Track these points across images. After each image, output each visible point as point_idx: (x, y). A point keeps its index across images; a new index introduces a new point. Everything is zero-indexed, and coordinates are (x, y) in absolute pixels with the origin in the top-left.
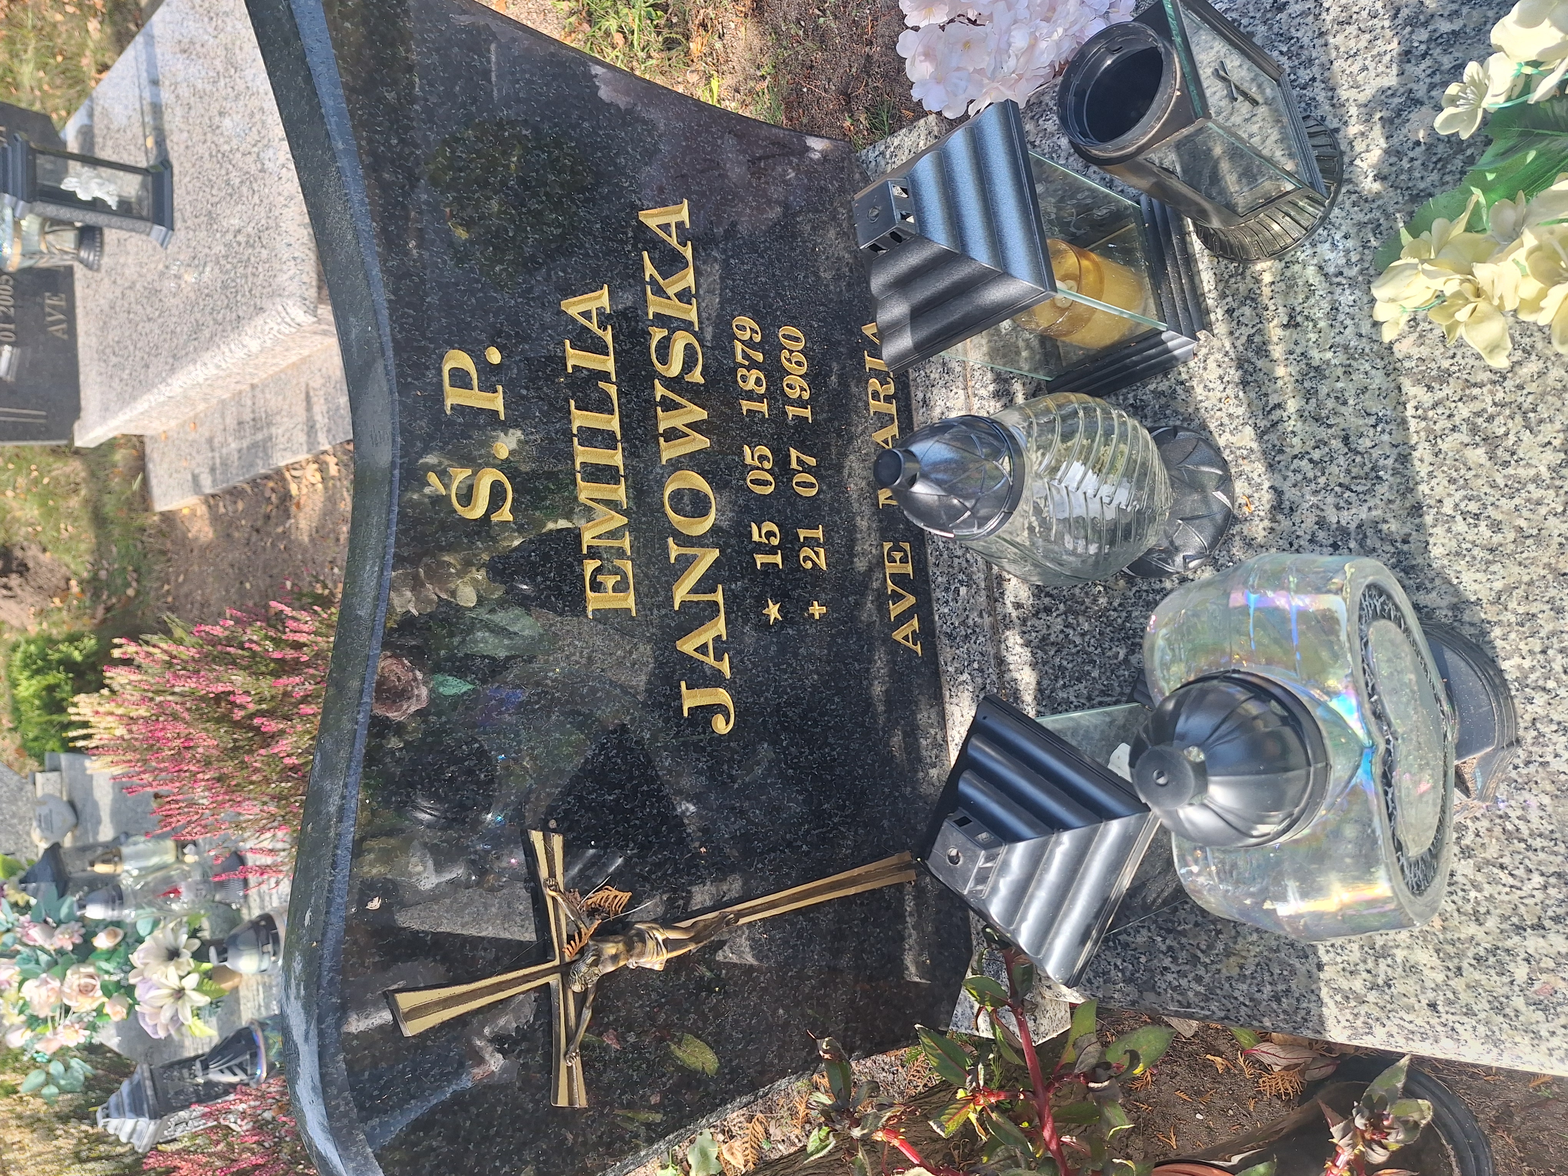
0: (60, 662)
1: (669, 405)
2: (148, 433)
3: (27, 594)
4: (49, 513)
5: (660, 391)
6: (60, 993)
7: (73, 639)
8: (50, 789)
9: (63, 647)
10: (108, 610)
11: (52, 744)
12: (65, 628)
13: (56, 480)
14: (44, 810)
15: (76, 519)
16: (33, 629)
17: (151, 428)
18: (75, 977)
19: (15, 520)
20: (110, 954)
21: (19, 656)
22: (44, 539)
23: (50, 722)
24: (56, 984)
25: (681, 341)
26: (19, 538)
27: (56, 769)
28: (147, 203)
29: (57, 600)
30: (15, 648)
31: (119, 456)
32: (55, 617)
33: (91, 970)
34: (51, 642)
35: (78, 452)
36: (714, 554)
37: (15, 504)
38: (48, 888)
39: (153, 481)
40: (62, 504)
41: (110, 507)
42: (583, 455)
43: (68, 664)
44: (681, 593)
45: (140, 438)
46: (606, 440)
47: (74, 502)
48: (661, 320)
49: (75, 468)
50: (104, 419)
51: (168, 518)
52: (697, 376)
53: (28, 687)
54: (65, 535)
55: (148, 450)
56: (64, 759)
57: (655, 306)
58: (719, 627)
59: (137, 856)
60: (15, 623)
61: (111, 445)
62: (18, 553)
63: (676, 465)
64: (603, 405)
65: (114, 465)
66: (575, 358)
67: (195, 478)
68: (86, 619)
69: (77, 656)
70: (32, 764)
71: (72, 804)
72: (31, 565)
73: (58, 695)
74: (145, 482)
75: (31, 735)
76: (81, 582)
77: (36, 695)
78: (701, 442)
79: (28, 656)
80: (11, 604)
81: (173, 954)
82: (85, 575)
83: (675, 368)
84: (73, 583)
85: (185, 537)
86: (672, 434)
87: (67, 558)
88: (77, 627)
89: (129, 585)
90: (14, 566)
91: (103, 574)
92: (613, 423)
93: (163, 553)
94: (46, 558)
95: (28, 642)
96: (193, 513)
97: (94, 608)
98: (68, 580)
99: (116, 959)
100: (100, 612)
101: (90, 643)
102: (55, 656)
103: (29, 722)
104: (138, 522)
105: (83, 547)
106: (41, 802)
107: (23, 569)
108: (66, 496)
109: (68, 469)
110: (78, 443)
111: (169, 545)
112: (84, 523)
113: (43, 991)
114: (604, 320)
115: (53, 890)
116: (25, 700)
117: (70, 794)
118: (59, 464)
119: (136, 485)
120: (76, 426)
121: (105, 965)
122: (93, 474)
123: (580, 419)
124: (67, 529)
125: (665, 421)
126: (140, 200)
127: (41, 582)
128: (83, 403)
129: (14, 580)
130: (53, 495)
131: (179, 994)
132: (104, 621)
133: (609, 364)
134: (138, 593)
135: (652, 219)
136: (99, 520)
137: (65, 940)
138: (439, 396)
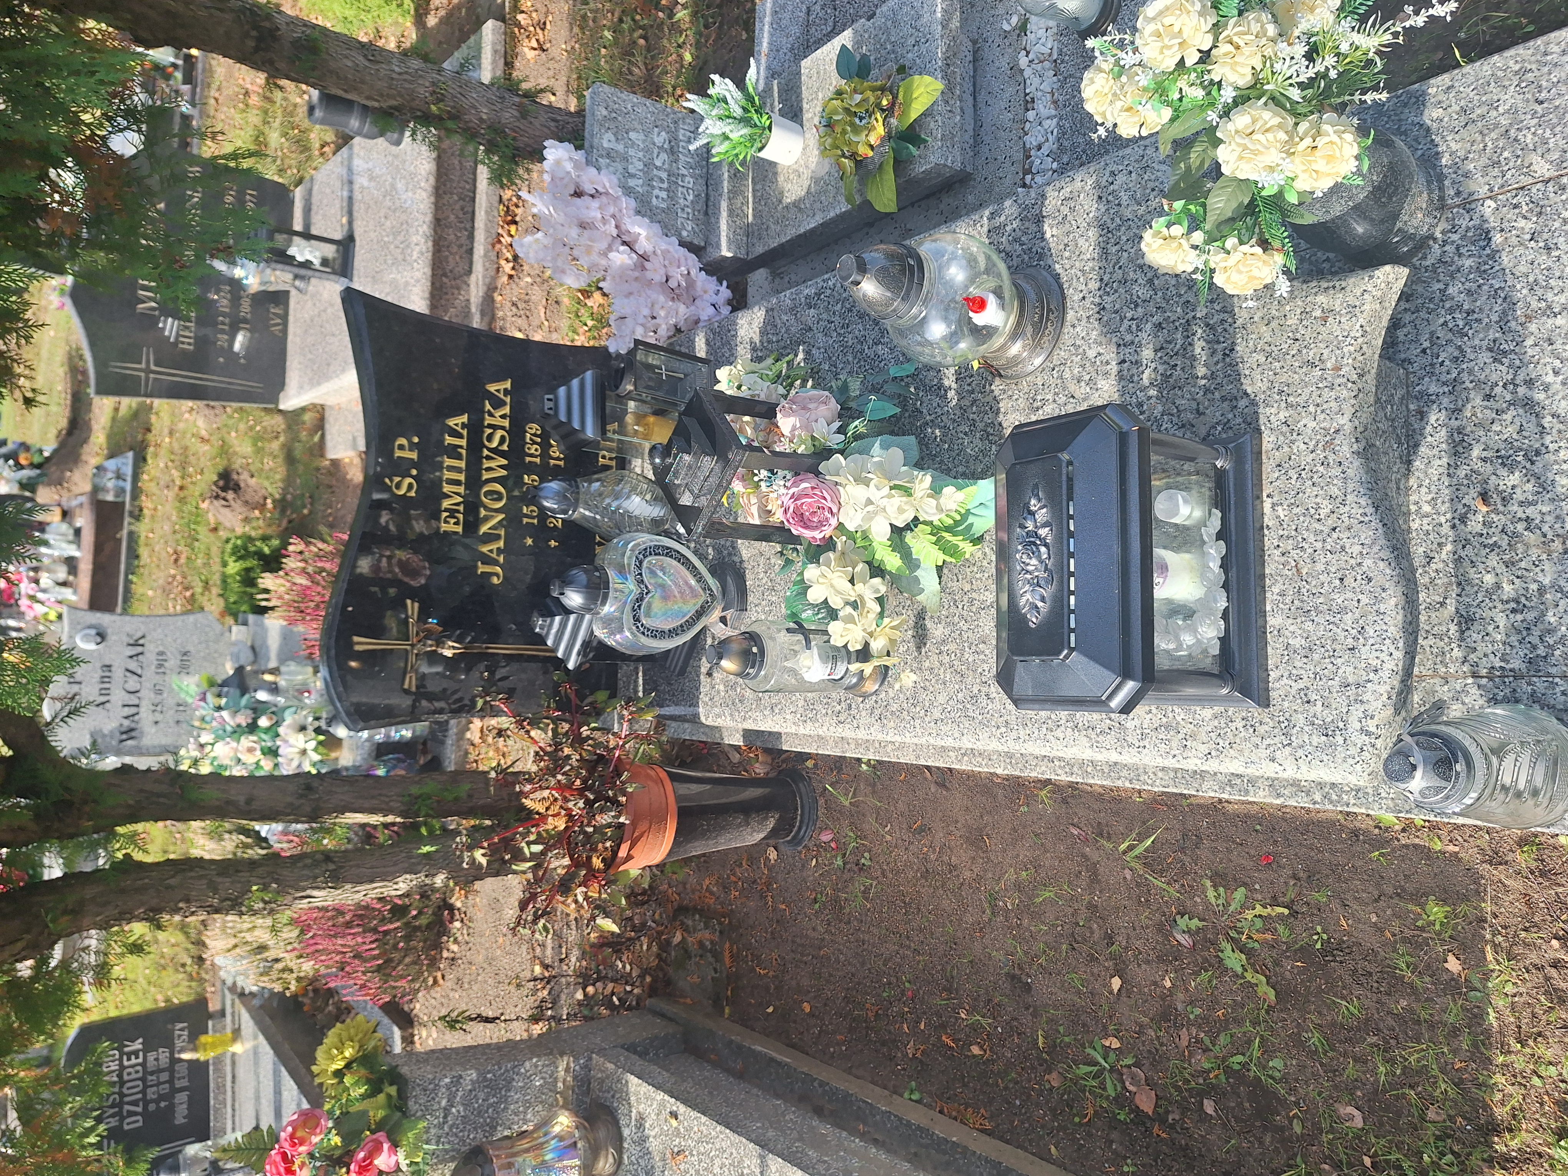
0: (256, 553)
1: (488, 458)
2: (328, 403)
3: (237, 505)
4: (259, 451)
5: (486, 452)
6: (236, 750)
7: (265, 539)
8: (241, 637)
9: (258, 543)
10: (290, 522)
11: (244, 608)
12: (260, 532)
13: (264, 428)
14: (235, 649)
15: (275, 457)
16: (239, 531)
17: (329, 401)
18: (247, 741)
19: (236, 453)
20: (267, 730)
21: (229, 546)
22: (252, 468)
23: (245, 593)
24: (234, 744)
25: (499, 433)
26: (236, 466)
27: (245, 624)
28: (338, 263)
29: (257, 512)
30: (228, 541)
31: (307, 417)
32: (255, 524)
33: (255, 738)
34: (250, 539)
35: (280, 411)
36: (502, 516)
37: (235, 442)
38: (234, 692)
39: (328, 437)
40: (267, 445)
41: (298, 453)
42: (447, 475)
43: (260, 555)
44: (484, 529)
45: (323, 407)
46: (458, 470)
47: (275, 445)
48: (490, 426)
49: (278, 422)
50: (299, 393)
51: (335, 463)
52: (505, 447)
53: (234, 567)
54: (267, 467)
55: (327, 415)
56: (251, 618)
57: (488, 420)
58: (501, 544)
59: (289, 673)
60: (228, 525)
61: (303, 409)
62: (235, 477)
63: (489, 481)
64: (459, 457)
65: (304, 423)
66: (449, 440)
67: (354, 439)
68: (274, 528)
69: (266, 550)
70: (230, 620)
71: (253, 648)
72: (242, 485)
73: (252, 575)
74: (323, 436)
75: (232, 600)
76: (274, 501)
77: (238, 574)
78: (504, 473)
79: (236, 547)
80: (226, 511)
81: (303, 729)
82: (277, 496)
83: (494, 444)
84: (269, 501)
85: (345, 478)
86: (489, 469)
87: (266, 484)
88: (269, 531)
89: (304, 507)
90: (231, 484)
91: (289, 497)
92: (462, 464)
93: (330, 487)
94: (252, 482)
95: (237, 538)
96: (351, 463)
97: (280, 520)
98: (265, 498)
99: (271, 733)
100: (284, 523)
101: (276, 542)
102: (253, 549)
103: (231, 590)
104: (315, 465)
105: (278, 477)
106: (234, 644)
107: (237, 488)
108: (270, 441)
109: (273, 422)
110: (282, 407)
111: (334, 482)
112: (280, 460)
113: (227, 748)
114: (464, 426)
115: (238, 692)
116: (231, 576)
117: (253, 641)
118: (268, 418)
119: (316, 438)
120: (281, 395)
121: (264, 736)
122: (289, 427)
123: (448, 462)
124: (269, 463)
125: (486, 464)
126: (334, 259)
127: (248, 498)
128: (287, 380)
129: (230, 495)
130: (261, 439)
131: (304, 752)
132: (286, 529)
133: (463, 442)
134: (311, 513)
135: (492, 388)
136: (290, 459)
137: (243, 719)
138: (393, 452)
